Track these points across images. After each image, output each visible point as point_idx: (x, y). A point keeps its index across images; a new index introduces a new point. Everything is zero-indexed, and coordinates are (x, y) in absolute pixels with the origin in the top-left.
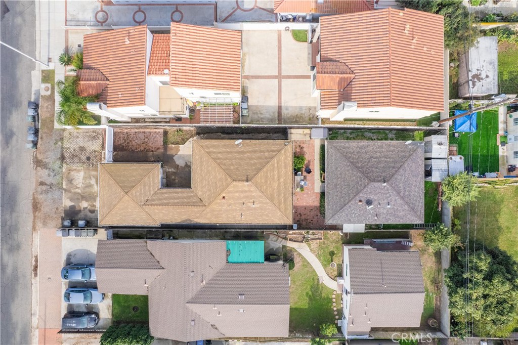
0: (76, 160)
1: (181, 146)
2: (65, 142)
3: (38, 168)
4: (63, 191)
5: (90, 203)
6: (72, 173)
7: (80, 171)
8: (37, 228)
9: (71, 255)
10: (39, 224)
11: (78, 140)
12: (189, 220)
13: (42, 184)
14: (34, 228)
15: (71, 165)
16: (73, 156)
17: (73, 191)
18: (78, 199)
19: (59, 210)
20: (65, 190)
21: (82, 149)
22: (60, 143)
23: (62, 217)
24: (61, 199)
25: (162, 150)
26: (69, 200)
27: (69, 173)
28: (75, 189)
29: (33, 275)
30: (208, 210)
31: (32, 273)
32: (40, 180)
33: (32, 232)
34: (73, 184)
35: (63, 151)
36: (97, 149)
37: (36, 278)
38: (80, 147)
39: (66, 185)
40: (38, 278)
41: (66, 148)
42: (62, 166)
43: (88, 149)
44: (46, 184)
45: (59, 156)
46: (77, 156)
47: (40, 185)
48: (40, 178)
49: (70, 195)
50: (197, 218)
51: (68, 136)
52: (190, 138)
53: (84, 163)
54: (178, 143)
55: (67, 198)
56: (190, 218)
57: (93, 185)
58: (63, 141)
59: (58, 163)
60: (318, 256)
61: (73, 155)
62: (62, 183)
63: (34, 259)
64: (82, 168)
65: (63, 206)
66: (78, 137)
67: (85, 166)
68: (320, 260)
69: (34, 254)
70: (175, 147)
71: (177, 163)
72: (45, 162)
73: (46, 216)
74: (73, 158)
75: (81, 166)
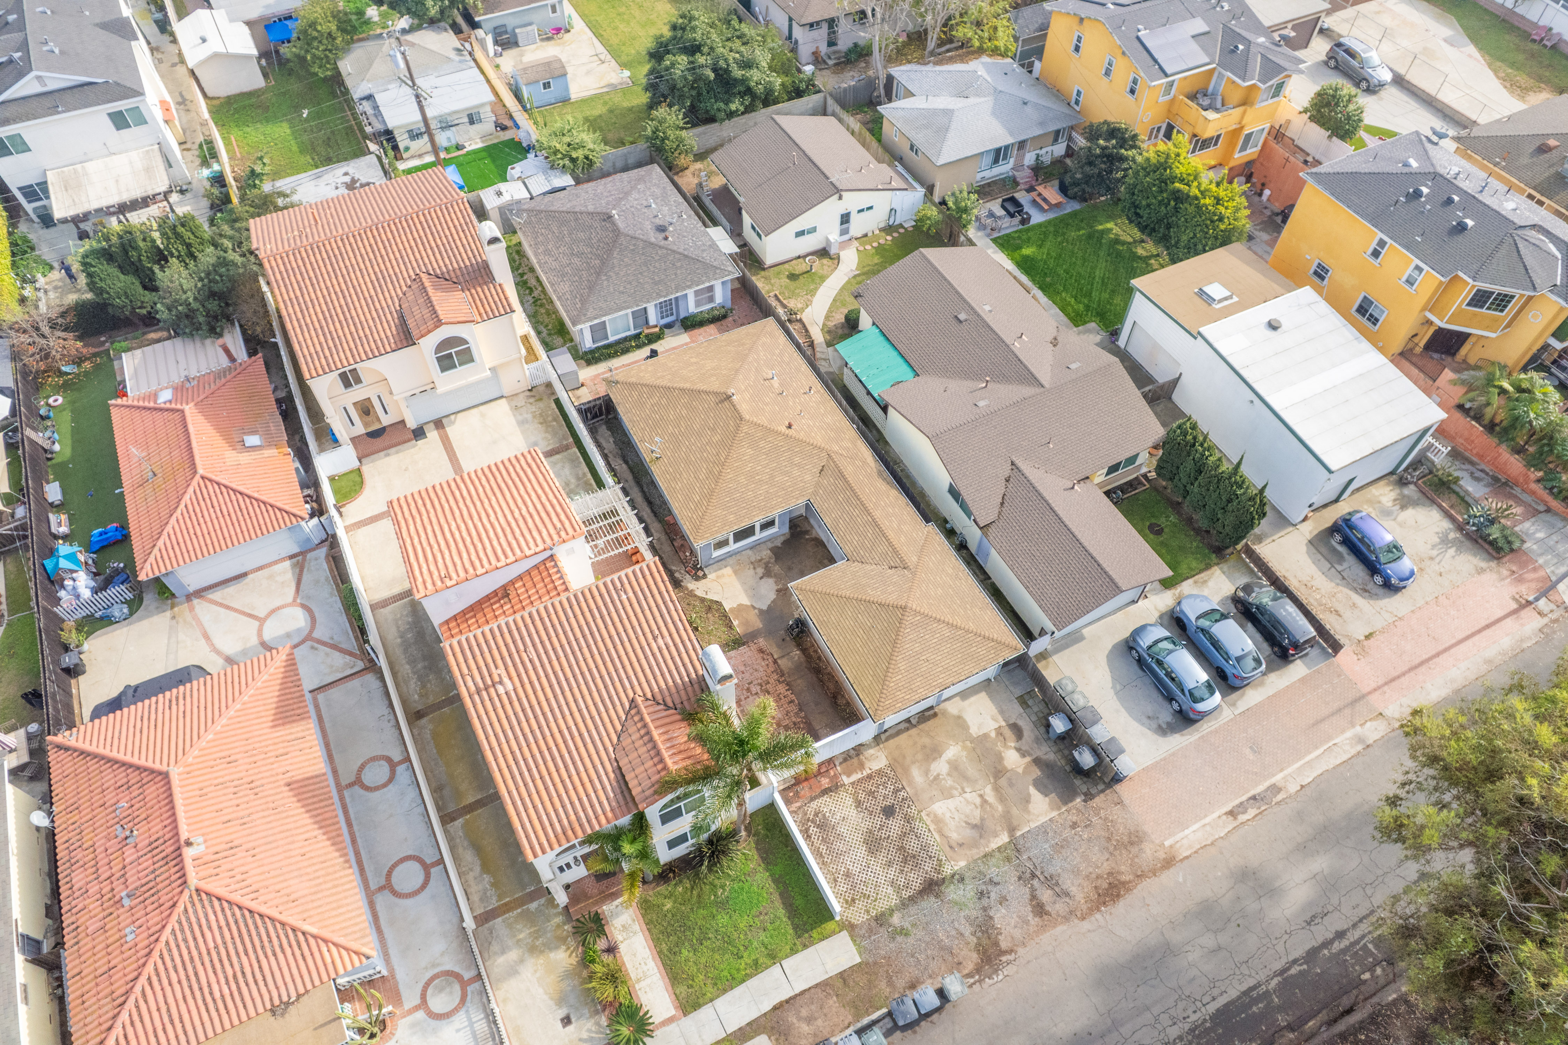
0: (912, 845)
1: (727, 606)
2: (883, 905)
3: (1004, 945)
4: (1019, 833)
5: (999, 747)
6: (954, 836)
7: (935, 816)
8: (1162, 855)
9: (1160, 726)
10: (1149, 853)
11: (855, 870)
12: (880, 474)
13: (1040, 909)
14: (1169, 862)
15: (933, 850)
16: (908, 859)
17: (1000, 808)
18: (1011, 784)
19: (1075, 819)
20: (1012, 830)
21: (873, 844)
22: (896, 920)
23: (1085, 801)
24: (1043, 830)
25: (762, 642)
26: (1031, 807)
27: (961, 845)
28: (991, 805)
29: (1280, 797)
30: (836, 448)
31: (1277, 803)
32: (1034, 921)
33: (1181, 860)
34: (982, 819)
35: (911, 899)
36: (849, 801)
37: (1280, 785)
38: (871, 852)
39: (996, 836)
40: (1277, 779)
41: (898, 890)
42: (953, 876)
43: (865, 826)
44: (1033, 897)
45: (932, 899)
46: (902, 848)
47: (1048, 913)
48: (1027, 922)
49: (1015, 811)
50: (864, 462)
51: (860, 904)
52: (695, 596)
53: (908, 819)
54: (725, 616)
55: (1029, 812)
56: (875, 475)
57: (949, 762)
58: (883, 914)
59: (953, 893)
60: (813, 292)
61: (905, 861)
62: (999, 848)
63: (1242, 818)
64: (923, 814)
65: (1054, 814)
66: (848, 875)
67: (913, 811)
68: (816, 289)
69: (1231, 824)
70: (736, 617)
71: (772, 596)
72: (974, 934)
73: (1115, 848)
74: (914, 857)
75: (921, 819)
